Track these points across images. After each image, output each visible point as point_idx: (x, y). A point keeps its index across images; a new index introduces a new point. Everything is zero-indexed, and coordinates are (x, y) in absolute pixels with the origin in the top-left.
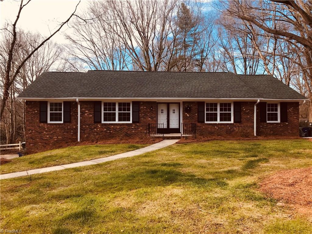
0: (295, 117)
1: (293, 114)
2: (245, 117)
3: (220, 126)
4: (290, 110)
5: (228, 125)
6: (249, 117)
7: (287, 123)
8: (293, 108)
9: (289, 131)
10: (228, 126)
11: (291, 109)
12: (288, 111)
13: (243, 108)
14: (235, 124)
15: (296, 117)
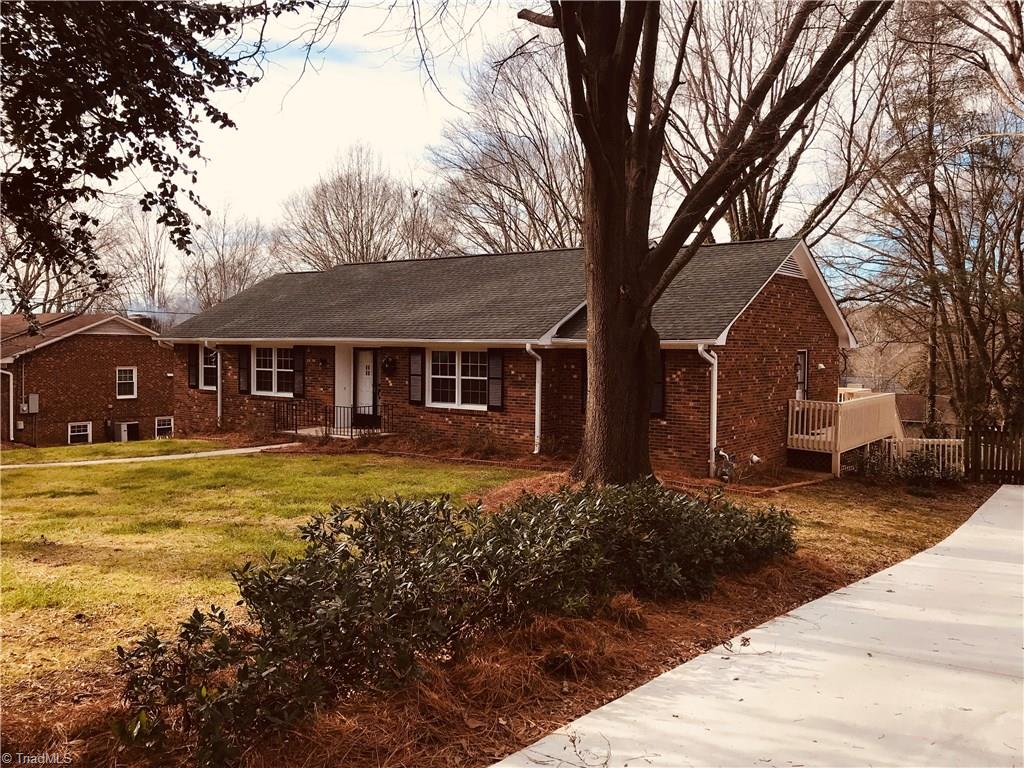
0: (691, 404)
1: (683, 390)
2: (516, 394)
3: (455, 417)
4: (674, 376)
5: (474, 415)
6: (523, 394)
7: (665, 423)
8: (684, 370)
9: (670, 450)
10: (474, 418)
11: (679, 373)
12: (668, 379)
13: (511, 366)
14: (490, 413)
15: (694, 401)
